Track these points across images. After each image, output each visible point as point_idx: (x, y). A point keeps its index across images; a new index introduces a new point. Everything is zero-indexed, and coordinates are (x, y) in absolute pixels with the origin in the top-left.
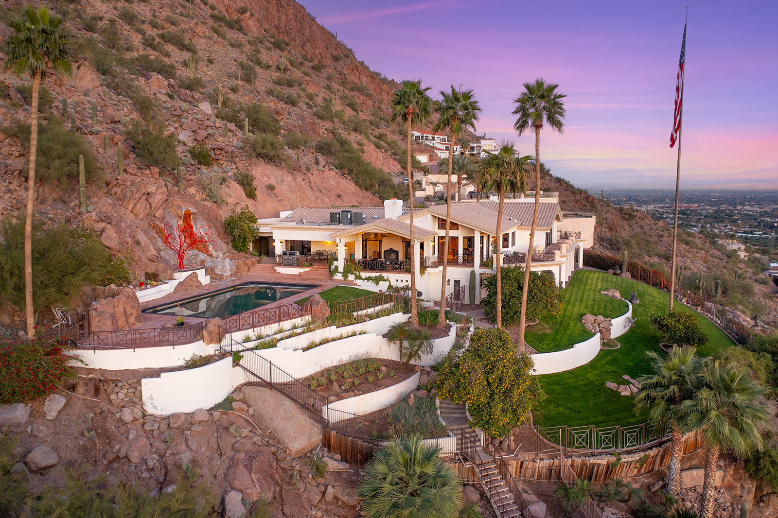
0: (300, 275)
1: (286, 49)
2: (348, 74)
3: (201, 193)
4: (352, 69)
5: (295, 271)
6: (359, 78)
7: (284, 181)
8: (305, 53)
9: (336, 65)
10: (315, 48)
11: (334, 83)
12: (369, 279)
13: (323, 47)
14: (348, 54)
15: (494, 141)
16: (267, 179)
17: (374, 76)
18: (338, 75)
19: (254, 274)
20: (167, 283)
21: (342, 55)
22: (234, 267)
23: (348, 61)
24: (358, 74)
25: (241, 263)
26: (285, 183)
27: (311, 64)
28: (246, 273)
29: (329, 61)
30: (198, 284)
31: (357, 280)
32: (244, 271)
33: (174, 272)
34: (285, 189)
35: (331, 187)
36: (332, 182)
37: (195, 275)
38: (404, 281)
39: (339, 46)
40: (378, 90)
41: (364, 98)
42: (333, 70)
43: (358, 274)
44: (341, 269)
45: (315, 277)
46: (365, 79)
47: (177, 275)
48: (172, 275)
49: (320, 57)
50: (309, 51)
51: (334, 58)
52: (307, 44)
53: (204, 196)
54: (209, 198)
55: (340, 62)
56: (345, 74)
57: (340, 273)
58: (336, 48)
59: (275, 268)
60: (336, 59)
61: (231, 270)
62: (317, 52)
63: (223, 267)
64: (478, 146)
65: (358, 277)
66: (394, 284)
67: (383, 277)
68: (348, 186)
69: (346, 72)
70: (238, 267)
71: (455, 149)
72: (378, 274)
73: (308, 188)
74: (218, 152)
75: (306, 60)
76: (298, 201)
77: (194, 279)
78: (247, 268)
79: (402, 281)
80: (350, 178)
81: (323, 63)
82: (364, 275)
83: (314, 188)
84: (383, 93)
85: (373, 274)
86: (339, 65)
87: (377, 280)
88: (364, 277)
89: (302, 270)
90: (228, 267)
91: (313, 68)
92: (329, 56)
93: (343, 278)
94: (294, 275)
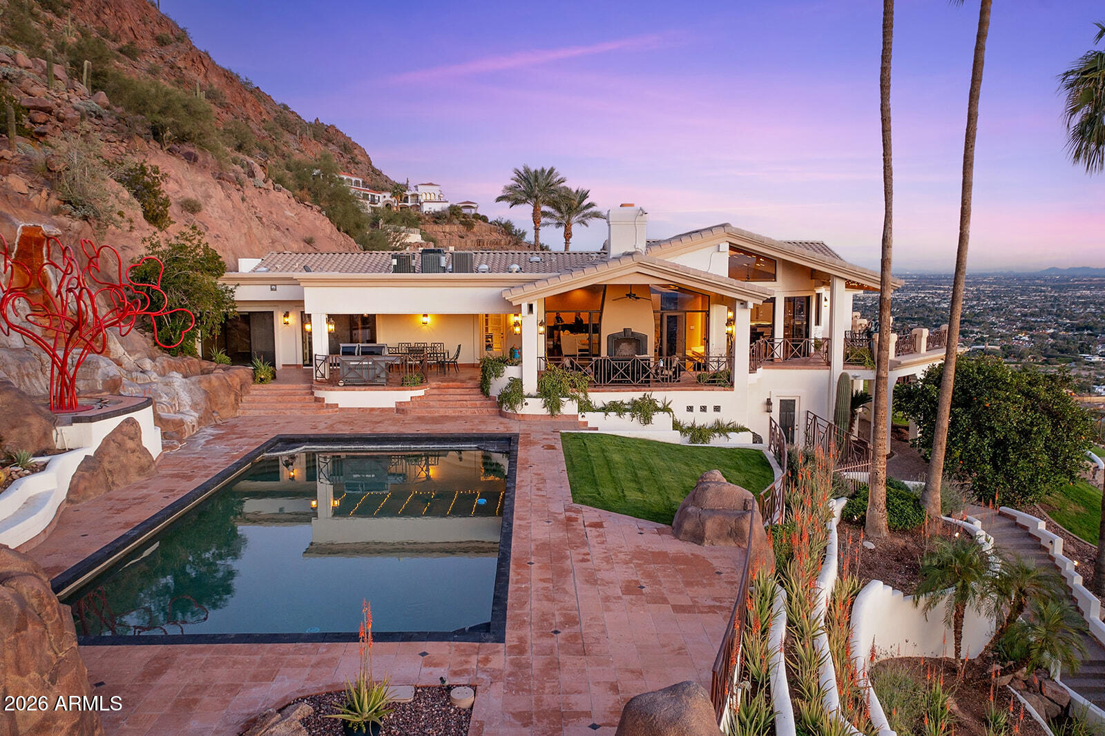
0: (401, 409)
1: (66, 15)
2: (186, 68)
3: (44, 194)
4: (193, 61)
5: (385, 398)
6: (206, 76)
7: (211, 197)
8: (102, 25)
9: (162, 51)
10: (122, 19)
11: (162, 81)
12: (616, 408)
13: (137, 18)
14: (182, 37)
15: (437, 188)
16: (176, 187)
17: (229, 77)
18: (167, 69)
19: (256, 413)
20: (43, 467)
21: (171, 36)
22: (199, 397)
23: (182, 47)
24: (203, 69)
25: (215, 383)
26: (213, 201)
27: (117, 46)
28: (232, 413)
29: (147, 44)
30: (144, 461)
31: (589, 415)
32: (225, 406)
33: (55, 423)
34: (216, 215)
35: (289, 222)
36: (288, 213)
37: (131, 430)
38: (710, 409)
39: (163, 20)
40: (239, 99)
41: (219, 110)
42: (158, 59)
43: (582, 395)
44: (530, 384)
45: (450, 412)
46: (216, 80)
47: (67, 434)
48: (46, 435)
49: (131, 35)
50: (111, 23)
51: (157, 39)
52: (108, 11)
53: (54, 202)
54: (69, 207)
55: (170, 48)
56: (179, 68)
57: (529, 396)
58: (160, 24)
59: (319, 394)
60: (161, 42)
61: (194, 406)
62: (126, 26)
63: (174, 396)
64: (413, 195)
65: (585, 407)
66: (686, 419)
67: (652, 402)
68: (318, 223)
69: (181, 65)
70: (210, 396)
71: (377, 198)
72: (637, 395)
73: (254, 217)
74: (41, 117)
75: (106, 36)
76: (243, 243)
77: (131, 444)
78: (232, 397)
79: (704, 409)
80: (319, 208)
81: (137, 45)
82: (599, 398)
83: (264, 220)
84: (248, 105)
85: (626, 396)
86: (169, 52)
87: (644, 411)
88: (599, 405)
89: (405, 395)
90: (185, 398)
91: (121, 51)
92: (148, 35)
93: (545, 412)
94: (383, 410)
